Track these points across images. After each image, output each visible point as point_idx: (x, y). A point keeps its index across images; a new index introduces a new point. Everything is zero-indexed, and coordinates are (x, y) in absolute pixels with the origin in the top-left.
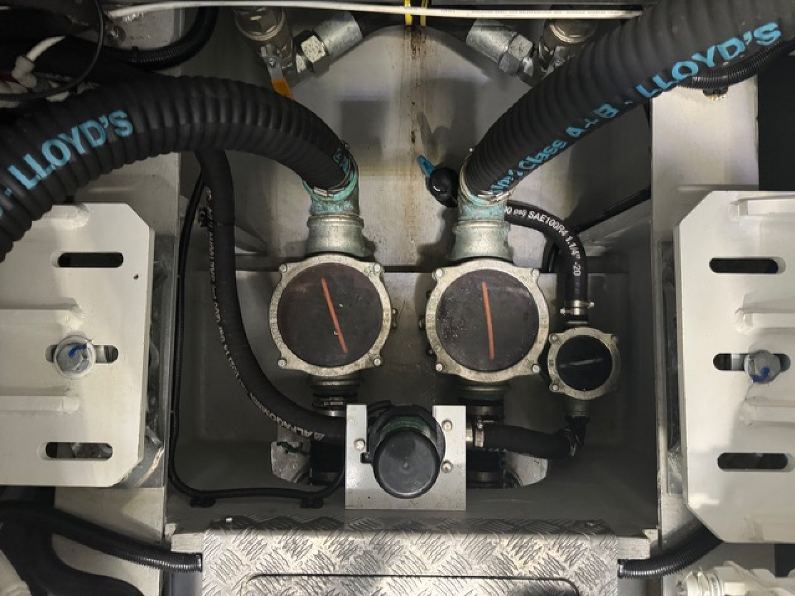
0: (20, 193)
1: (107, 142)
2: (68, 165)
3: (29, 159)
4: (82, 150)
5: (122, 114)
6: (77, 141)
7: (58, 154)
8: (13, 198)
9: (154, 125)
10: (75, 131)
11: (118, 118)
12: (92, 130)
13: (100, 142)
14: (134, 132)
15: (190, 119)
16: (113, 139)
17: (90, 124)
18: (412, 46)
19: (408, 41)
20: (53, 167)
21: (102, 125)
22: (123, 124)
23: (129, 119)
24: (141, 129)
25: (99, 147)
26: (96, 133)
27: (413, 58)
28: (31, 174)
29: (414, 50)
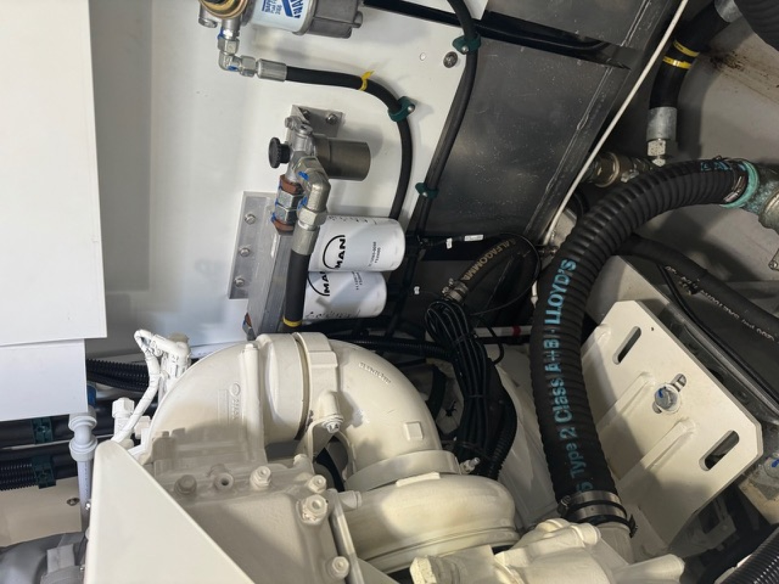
0: (558, 329)
1: (570, 278)
2: (564, 302)
3: (549, 312)
4: (564, 290)
5: (565, 261)
6: (559, 289)
7: (557, 300)
8: (556, 333)
9: (582, 252)
10: (554, 286)
11: (565, 264)
12: (560, 279)
13: (567, 281)
14: (577, 263)
15: (594, 234)
16: (571, 274)
17: (557, 278)
18: (732, 67)
19: (726, 69)
20: (561, 307)
21: (561, 273)
22: (569, 265)
23: (569, 260)
24: (578, 260)
25: (570, 283)
26: (563, 279)
27: (742, 70)
28: (554, 317)
29: (736, 66)
